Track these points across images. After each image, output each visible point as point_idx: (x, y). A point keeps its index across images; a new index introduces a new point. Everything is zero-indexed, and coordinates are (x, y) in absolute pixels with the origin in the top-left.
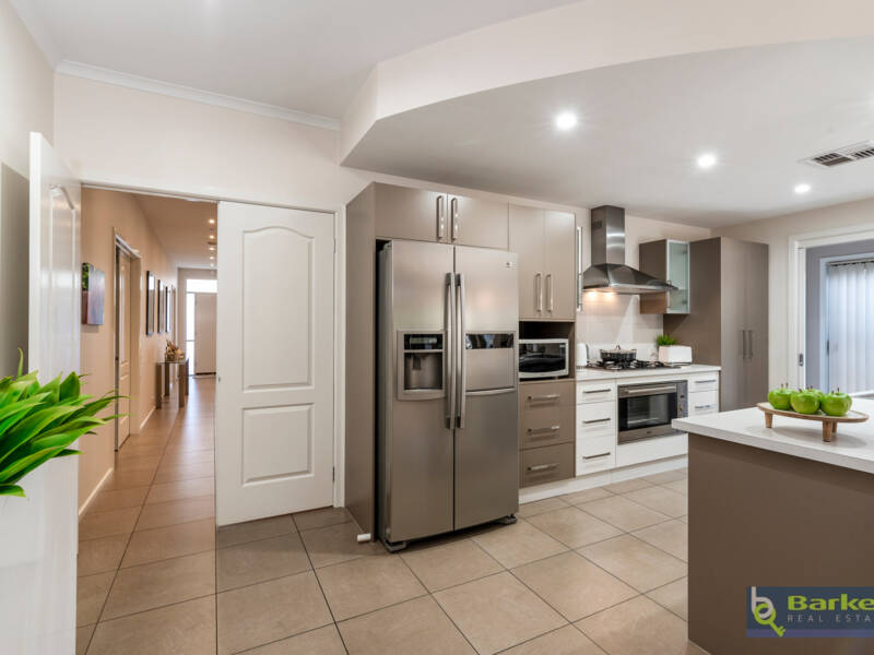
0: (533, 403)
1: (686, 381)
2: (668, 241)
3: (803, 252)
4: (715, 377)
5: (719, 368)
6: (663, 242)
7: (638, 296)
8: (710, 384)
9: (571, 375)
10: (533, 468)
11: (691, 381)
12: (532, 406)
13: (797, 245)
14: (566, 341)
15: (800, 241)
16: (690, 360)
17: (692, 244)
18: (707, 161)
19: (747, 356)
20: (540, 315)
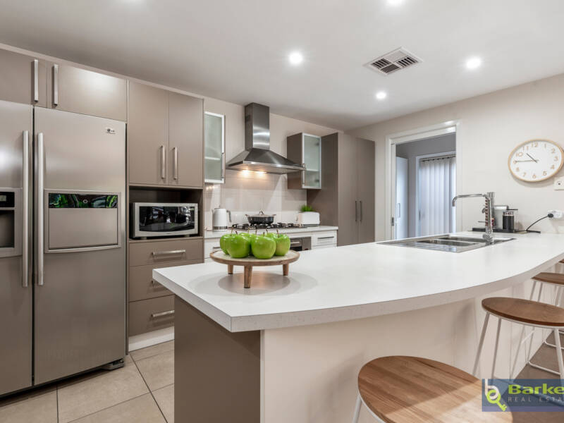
0: (155, 258)
1: (310, 238)
2: (304, 134)
3: (394, 147)
4: (334, 234)
5: (337, 228)
6: (300, 135)
7: (286, 176)
8: (330, 240)
9: (200, 233)
10: (154, 316)
11: (314, 238)
12: (155, 261)
13: (390, 141)
14: (196, 205)
15: (392, 139)
16: (318, 222)
17: (322, 138)
18: (296, 58)
19: (359, 220)
20: (164, 182)
